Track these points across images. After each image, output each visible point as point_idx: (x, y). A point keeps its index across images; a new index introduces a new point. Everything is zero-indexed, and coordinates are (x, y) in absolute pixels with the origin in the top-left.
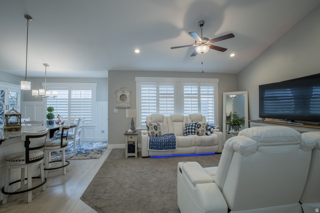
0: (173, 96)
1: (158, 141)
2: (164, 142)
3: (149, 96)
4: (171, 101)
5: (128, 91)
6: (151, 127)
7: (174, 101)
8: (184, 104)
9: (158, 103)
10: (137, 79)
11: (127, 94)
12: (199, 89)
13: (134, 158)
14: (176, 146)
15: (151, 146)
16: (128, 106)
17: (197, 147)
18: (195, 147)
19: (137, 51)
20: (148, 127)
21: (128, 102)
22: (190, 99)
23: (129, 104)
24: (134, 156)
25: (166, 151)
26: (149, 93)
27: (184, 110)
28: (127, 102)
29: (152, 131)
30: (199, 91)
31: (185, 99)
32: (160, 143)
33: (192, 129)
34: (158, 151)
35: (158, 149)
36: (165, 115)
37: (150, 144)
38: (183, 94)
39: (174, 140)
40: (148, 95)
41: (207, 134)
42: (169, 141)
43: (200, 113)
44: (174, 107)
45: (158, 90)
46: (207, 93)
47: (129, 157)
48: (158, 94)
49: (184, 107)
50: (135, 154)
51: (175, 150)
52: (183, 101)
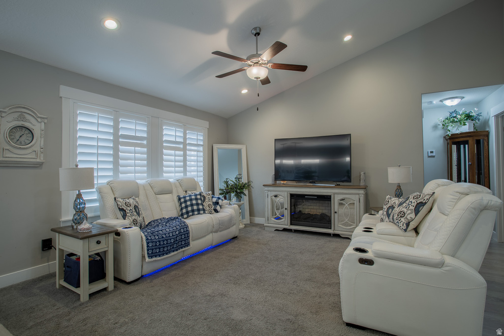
0: (145, 142)
1: (163, 237)
2: (173, 236)
3: (98, 139)
4: (141, 153)
5: (39, 120)
6: (129, 209)
7: (148, 153)
8: (162, 160)
9: (116, 156)
10: (65, 91)
11: (37, 128)
12: (185, 134)
13: (105, 292)
14: (190, 239)
15: (150, 252)
16: (38, 160)
17: (214, 234)
18: (211, 234)
19: (111, 24)
20: (121, 210)
21: (37, 148)
22: (173, 152)
23: (42, 155)
24: (105, 289)
25: (177, 253)
26: (98, 132)
27: (163, 172)
28: (34, 148)
29: (133, 217)
30: (185, 138)
31: (165, 151)
32: (167, 240)
33: (192, 205)
34: (164, 258)
35: (163, 255)
36: (139, 181)
37: (148, 246)
38: (162, 142)
39: (186, 228)
40: (95, 136)
41: (216, 211)
42: (179, 233)
43: (186, 175)
44: (148, 165)
45: (116, 128)
46: (196, 143)
47: (91, 295)
48: (116, 134)
49: (162, 166)
50: (109, 282)
51: (189, 247)
52: (162, 154)
